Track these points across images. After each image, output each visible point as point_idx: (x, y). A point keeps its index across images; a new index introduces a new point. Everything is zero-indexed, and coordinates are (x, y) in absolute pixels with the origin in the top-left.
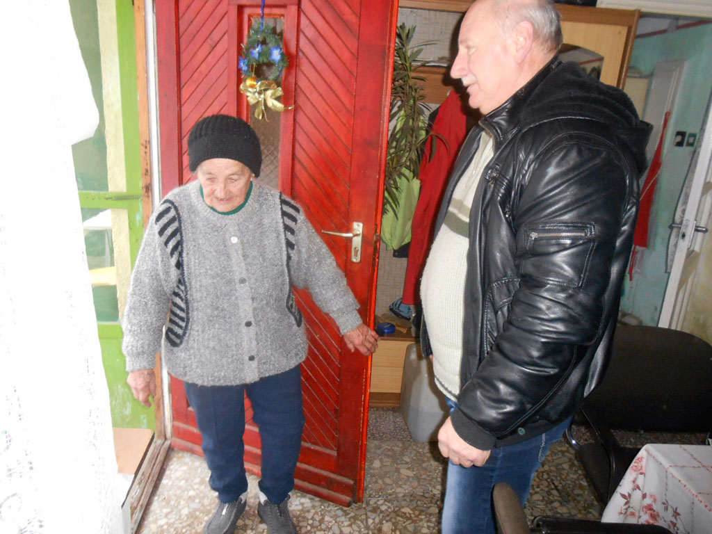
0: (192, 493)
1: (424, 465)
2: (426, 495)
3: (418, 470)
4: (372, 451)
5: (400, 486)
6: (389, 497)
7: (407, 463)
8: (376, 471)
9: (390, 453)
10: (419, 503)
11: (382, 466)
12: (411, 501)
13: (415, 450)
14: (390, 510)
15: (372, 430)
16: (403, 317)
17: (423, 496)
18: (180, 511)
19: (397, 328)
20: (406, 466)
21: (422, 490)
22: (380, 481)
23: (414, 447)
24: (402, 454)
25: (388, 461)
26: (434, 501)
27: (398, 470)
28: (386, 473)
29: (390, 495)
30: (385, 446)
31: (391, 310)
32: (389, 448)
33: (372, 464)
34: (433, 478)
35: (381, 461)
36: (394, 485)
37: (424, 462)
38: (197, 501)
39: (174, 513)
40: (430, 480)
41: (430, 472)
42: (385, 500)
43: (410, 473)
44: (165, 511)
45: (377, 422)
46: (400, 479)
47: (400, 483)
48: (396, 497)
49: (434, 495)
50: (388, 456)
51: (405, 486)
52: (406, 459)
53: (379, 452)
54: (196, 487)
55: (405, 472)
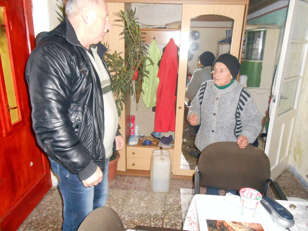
0: (50, 208)
1: (152, 202)
2: (147, 215)
3: (149, 204)
4: (132, 195)
5: (138, 211)
6: (131, 215)
7: (145, 201)
8: (130, 203)
9: (139, 196)
10: (143, 218)
11: (134, 201)
12: (140, 217)
13: (151, 195)
14: (129, 220)
15: (136, 186)
16: (156, 137)
17: (146, 215)
18: (42, 214)
19: (152, 142)
20: (144, 202)
21: (146, 213)
22: (130, 208)
23: (151, 194)
24: (145, 197)
25: (137, 199)
26: (150, 218)
27: (140, 204)
28: (134, 204)
29: (132, 214)
30: (139, 193)
31: (152, 134)
32: (140, 194)
33: (130, 200)
34: (154, 208)
35: (134, 199)
36: (135, 210)
37: (153, 200)
38: (51, 211)
39: (40, 215)
40: (152, 209)
41: (154, 205)
42: (129, 216)
43: (144, 205)
44: (37, 214)
45: (140, 183)
46: (139, 207)
47: (138, 209)
48: (134, 215)
49: (151, 215)
50: (138, 197)
51: (139, 211)
52: (146, 199)
53: (135, 195)
54: (53, 205)
55: (143, 204)
